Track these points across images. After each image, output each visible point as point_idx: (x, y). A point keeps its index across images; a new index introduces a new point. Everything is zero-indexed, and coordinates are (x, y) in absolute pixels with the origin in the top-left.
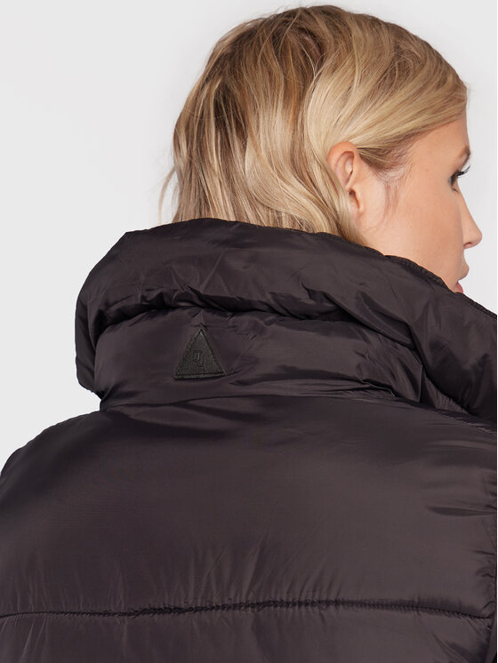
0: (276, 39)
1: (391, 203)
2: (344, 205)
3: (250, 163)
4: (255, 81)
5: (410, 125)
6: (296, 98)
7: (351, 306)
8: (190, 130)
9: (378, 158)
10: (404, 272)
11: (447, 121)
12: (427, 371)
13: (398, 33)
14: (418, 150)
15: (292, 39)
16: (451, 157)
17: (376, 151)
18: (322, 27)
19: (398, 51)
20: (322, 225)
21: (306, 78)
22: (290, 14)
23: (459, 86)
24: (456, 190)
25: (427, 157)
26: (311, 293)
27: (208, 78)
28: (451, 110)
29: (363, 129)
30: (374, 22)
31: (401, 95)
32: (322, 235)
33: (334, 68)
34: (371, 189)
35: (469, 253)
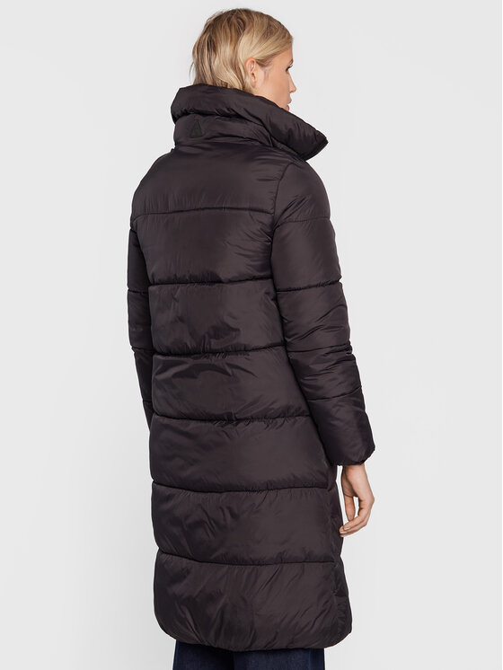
0: (229, 20)
1: (266, 78)
2: (248, 81)
3: (216, 63)
4: (221, 35)
5: (272, 52)
6: (236, 42)
7: (242, 113)
8: (198, 49)
9: (262, 63)
10: (262, 103)
11: (287, 49)
12: (271, 135)
13: (269, 18)
14: (276, 60)
15: (234, 20)
16: (286, 63)
17: (262, 61)
18: (244, 17)
19: (270, 26)
20: (237, 85)
21: (239, 35)
22: (234, 11)
23: (290, 37)
24: (288, 73)
25: (278, 63)
26: (228, 109)
27: (205, 32)
28: (287, 45)
29: (257, 53)
30: (261, 15)
31: (269, 42)
32: (236, 89)
33: (248, 32)
34: (260, 73)
35: (291, 94)
